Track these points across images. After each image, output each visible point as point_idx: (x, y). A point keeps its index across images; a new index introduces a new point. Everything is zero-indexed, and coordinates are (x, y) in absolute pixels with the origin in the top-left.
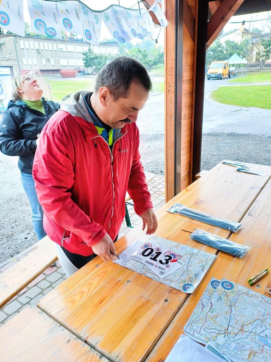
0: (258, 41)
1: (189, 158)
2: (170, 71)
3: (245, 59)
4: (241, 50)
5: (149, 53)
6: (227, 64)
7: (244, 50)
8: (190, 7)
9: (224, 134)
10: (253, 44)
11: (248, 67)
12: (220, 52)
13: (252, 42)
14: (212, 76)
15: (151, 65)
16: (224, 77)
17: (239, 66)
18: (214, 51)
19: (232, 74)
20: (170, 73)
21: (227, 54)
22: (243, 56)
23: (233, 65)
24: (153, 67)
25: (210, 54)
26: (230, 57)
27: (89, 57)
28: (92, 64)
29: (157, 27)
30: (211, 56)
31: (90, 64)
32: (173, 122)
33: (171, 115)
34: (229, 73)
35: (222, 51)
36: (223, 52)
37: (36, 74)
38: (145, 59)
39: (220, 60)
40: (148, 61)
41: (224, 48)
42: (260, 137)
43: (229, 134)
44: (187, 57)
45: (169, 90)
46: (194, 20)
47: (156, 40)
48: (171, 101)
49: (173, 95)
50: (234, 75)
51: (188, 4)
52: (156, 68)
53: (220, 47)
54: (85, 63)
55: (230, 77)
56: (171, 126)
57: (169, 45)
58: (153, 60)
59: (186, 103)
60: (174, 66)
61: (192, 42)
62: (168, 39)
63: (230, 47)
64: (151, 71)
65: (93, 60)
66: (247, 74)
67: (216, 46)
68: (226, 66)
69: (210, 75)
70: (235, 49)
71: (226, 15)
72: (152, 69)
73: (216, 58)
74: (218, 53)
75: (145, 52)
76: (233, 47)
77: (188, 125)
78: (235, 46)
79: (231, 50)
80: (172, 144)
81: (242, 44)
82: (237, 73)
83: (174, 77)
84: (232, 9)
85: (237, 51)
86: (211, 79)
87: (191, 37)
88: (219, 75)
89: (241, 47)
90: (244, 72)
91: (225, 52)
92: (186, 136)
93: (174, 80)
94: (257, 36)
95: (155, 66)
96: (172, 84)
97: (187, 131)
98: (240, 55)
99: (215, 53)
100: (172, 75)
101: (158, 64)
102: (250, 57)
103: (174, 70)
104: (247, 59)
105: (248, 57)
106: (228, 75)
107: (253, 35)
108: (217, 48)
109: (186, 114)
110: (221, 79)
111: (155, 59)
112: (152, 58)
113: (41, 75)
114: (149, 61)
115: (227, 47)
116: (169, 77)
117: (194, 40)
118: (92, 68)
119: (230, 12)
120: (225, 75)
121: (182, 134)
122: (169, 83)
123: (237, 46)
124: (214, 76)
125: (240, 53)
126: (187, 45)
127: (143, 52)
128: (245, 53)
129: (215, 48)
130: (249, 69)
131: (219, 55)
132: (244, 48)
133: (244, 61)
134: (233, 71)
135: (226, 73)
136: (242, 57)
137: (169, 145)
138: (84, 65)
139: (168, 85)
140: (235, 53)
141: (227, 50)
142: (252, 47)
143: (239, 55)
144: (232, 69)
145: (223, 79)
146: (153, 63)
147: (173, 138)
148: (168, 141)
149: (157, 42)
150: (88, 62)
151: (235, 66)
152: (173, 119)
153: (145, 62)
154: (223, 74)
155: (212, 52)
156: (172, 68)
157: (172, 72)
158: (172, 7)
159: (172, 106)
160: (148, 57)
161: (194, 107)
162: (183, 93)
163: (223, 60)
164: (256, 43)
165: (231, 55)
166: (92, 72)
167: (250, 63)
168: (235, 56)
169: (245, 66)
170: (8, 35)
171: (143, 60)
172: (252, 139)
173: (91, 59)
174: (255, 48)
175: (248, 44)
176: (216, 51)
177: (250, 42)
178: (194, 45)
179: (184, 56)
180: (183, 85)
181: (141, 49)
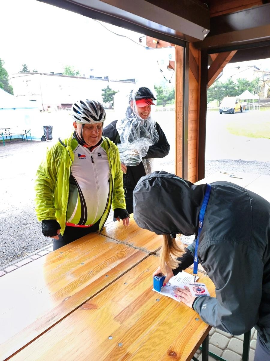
0: (268, 78)
1: (195, 172)
2: (179, 104)
3: (256, 95)
4: (252, 87)
5: (164, 89)
6: (239, 100)
7: (255, 87)
8: (195, 58)
9: (232, 160)
10: (264, 81)
11: (260, 102)
12: (231, 88)
13: (263, 79)
14: (224, 111)
15: (166, 101)
16: (236, 112)
17: (251, 101)
18: (226, 88)
19: (244, 109)
20: (179, 105)
21: (238, 90)
22: (255, 92)
23: (245, 101)
24: (167, 102)
25: (222, 90)
26: (242, 93)
27: (108, 92)
28: (110, 99)
29: (171, 71)
30: (223, 92)
31: (108, 99)
32: (181, 141)
33: (180, 136)
34: (241, 108)
35: (234, 87)
36: (234, 89)
37: (58, 108)
38: (160, 95)
39: (232, 95)
40: (162, 97)
41: (236, 85)
42: (265, 163)
43: (236, 161)
44: (193, 93)
45: (178, 117)
46: (198, 67)
47: (170, 81)
48: (180, 125)
49: (181, 121)
50: (245, 110)
51: (193, 56)
52: (170, 103)
53: (232, 84)
54: (103, 98)
55: (241, 112)
56: (180, 144)
57: (178, 85)
58: (167, 95)
59: (192, 127)
60: (182, 100)
61: (197, 83)
62: (178, 82)
63: (241, 84)
64: (165, 106)
65: (112, 96)
66: (258, 108)
67: (228, 83)
68: (238, 101)
69: (222, 109)
70: (247, 85)
71: (222, 64)
72: (167, 104)
73: (229, 94)
74: (230, 89)
75: (160, 89)
76: (244, 84)
77: (194, 145)
78: (247, 83)
79: (243, 87)
80: (180, 158)
81: (253, 81)
82: (249, 108)
83: (182, 108)
84: (226, 60)
85: (248, 87)
86: (223, 113)
87: (196, 79)
88: (231, 109)
89: (252, 84)
90: (255, 107)
91: (237, 88)
92: (192, 153)
93: (182, 110)
94: (268, 74)
95: (169, 101)
96: (181, 113)
97: (193, 150)
98: (252, 92)
99: (227, 89)
100: (180, 106)
101: (172, 99)
102: (262, 93)
103: (182, 103)
104: (258, 95)
105: (259, 93)
106: (240, 109)
107: (264, 73)
108: (229, 85)
109: (192, 136)
110: (233, 113)
111: (170, 95)
112: (167, 94)
113: (62, 109)
114: (164, 97)
115: (239, 84)
116: (178, 108)
117: (198, 81)
118: (110, 103)
119: (224, 62)
120: (237, 109)
121: (189, 152)
122: (178, 112)
123: (248, 83)
124: (226, 111)
125: (251, 89)
126: (192, 85)
127: (158, 89)
128: (256, 90)
129: (227, 85)
130: (260, 104)
131: (231, 92)
132: (255, 85)
133: (256, 97)
134: (245, 106)
135: (238, 108)
136: (253, 93)
137: (178, 159)
138: (103, 100)
139: (178, 113)
140: (246, 89)
141: (238, 87)
142: (264, 83)
143: (250, 91)
144: (244, 104)
145: (235, 113)
146: (168, 99)
147: (181, 153)
148: (177, 155)
149: (170, 82)
150: (107, 98)
151: (247, 101)
152: (181, 138)
153: (160, 98)
154: (235, 108)
155: (224, 88)
156: (180, 102)
157: (180, 104)
158: (181, 60)
159: (180, 129)
160: (163, 93)
161: (199, 131)
162: (189, 120)
163: (235, 96)
164: (267, 80)
165: (243, 91)
166: (110, 107)
167: (262, 99)
168: (247, 92)
169: (256, 101)
170: (34, 73)
171: (158, 96)
172: (257, 164)
173: (109, 95)
174: (266, 85)
175: (259, 81)
176: (228, 88)
177: (261, 79)
178: (198, 85)
179: (190, 93)
180: (189, 115)
181: (156, 86)
